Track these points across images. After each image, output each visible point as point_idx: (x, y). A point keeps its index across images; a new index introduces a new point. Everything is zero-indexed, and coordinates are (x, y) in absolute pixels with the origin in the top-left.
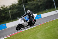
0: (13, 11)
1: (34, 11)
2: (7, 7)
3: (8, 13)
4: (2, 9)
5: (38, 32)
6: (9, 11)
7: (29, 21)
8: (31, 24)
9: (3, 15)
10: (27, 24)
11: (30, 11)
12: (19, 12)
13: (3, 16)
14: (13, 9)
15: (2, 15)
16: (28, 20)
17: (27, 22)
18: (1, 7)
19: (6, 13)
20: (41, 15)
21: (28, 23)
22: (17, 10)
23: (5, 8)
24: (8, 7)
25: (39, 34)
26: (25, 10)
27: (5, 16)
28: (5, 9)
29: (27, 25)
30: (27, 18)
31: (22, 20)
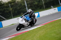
11: (31, 10)
16: (29, 20)
21: (29, 23)
31: (23, 20)
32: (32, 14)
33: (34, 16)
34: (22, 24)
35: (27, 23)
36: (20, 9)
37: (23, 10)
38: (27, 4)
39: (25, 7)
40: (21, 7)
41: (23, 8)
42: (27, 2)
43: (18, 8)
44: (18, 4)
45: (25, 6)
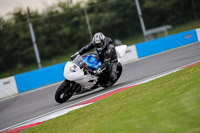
0: (100, 19)
1: (173, 17)
2: (78, 6)
3: (84, 23)
4: (61, 10)
5: (186, 90)
6: (88, 18)
7: (99, 71)
8: (106, 80)
9: (66, 30)
10: (92, 81)
12: (121, 20)
13: (64, 36)
14: (100, 11)
15: (61, 33)
16: (96, 67)
17: (93, 74)
18: (60, 5)
19: (77, 24)
20: (198, 30)
21: (96, 78)
22: (113, 14)
23: (71, 6)
24: (83, 5)
25: (188, 96)
26: (140, 13)
27: (71, 36)
28: (71, 9)
29: (94, 83)
30: (93, 59)
31: (75, 67)
32: (106, 49)
33: (114, 56)
34: (73, 82)
35: (89, 77)
36: (12, 51)
37: (24, 52)
38: (37, 35)
39: (31, 44)
40: (15, 44)
41: (25, 48)
42: (35, 26)
43: (8, 47)
44: (7, 35)
45: (30, 40)
